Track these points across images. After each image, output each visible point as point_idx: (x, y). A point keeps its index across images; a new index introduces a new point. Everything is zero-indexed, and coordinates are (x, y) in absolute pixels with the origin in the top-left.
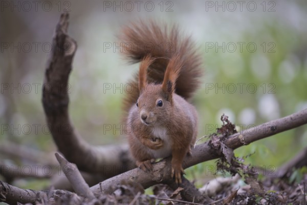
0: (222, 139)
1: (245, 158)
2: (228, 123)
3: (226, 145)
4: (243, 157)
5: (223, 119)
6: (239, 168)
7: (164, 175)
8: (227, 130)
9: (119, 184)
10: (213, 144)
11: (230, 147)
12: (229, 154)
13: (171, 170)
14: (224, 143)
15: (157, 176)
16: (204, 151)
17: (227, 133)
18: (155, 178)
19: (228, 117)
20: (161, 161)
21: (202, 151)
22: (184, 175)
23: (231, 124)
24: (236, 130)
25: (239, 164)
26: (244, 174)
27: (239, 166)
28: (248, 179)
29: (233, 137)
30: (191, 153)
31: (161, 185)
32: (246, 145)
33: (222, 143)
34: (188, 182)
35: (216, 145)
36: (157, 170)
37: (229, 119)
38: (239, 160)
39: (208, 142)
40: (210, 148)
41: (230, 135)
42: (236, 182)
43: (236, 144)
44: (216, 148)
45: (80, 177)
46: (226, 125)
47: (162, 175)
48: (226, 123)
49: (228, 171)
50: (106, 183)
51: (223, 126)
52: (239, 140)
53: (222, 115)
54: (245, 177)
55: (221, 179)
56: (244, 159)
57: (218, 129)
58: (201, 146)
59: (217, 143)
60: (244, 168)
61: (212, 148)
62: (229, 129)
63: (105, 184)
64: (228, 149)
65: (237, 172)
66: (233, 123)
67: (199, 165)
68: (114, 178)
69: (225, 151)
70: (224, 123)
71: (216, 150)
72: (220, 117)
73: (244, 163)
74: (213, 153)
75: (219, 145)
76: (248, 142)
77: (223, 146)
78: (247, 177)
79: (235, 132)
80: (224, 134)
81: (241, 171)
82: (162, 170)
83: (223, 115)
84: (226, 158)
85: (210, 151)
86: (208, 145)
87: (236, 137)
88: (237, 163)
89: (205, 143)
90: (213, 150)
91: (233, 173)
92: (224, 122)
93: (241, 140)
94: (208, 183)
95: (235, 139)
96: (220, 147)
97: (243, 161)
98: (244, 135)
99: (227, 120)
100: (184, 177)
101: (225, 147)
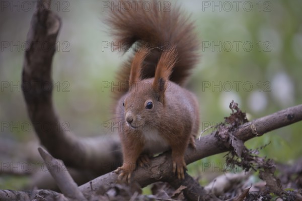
0: (230, 130)
1: (259, 149)
2: (238, 111)
3: (235, 136)
4: (257, 149)
5: (232, 106)
6: (252, 162)
7: (164, 172)
8: (237, 120)
9: (111, 183)
10: (220, 136)
11: (240, 139)
12: (239, 147)
13: (172, 165)
14: (233, 134)
15: (156, 172)
16: (210, 144)
17: (236, 122)
18: (154, 175)
19: (237, 104)
20: (160, 155)
21: (208, 144)
22: (187, 172)
23: (241, 112)
24: (246, 119)
25: (253, 157)
26: (259, 168)
27: (252, 160)
28: (263, 174)
29: (243, 127)
30: (195, 146)
31: (161, 182)
32: (259, 136)
33: (231, 134)
34: (192, 179)
35: (224, 136)
36: (156, 166)
37: (238, 107)
38: (253, 153)
39: (215, 133)
40: (217, 140)
41: (240, 124)
42: (247, 178)
43: (247, 135)
44: (224, 140)
45: (67, 176)
46: (235, 114)
47: (162, 172)
48: (235, 111)
49: (240, 166)
50: (98, 181)
51: (232, 115)
52: (250, 130)
53: (231, 101)
54: (261, 172)
55: (230, 175)
56: (258, 151)
57: (226, 118)
58: (207, 138)
59: (225, 134)
60: (258, 162)
61: (219, 140)
62: (239, 118)
63: (96, 183)
64: (238, 141)
65: (250, 167)
66: (243, 112)
67: (204, 160)
68: (106, 176)
69: (235, 144)
70: (233, 111)
71: (224, 142)
72: (229, 104)
73: (258, 156)
74: (220, 146)
75: (227, 136)
76: (261, 133)
77: (232, 138)
78: (263, 172)
79: (246, 121)
80: (233, 124)
81: (255, 165)
82: (161, 165)
83: (233, 102)
84: (236, 151)
85: (217, 144)
86: (215, 136)
87: (247, 128)
88: (251, 156)
89: (212, 134)
90: (220, 143)
91: (246, 167)
92: (234, 109)
93: (253, 130)
94: (215, 181)
95: (246, 129)
96: (228, 139)
97: (257, 153)
98: (256, 125)
99: (236, 108)
100: (187, 174)
101: (235, 139)
